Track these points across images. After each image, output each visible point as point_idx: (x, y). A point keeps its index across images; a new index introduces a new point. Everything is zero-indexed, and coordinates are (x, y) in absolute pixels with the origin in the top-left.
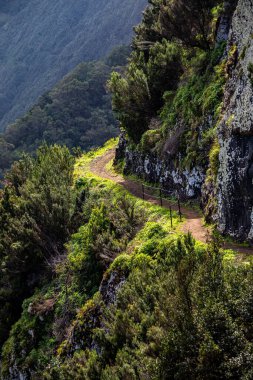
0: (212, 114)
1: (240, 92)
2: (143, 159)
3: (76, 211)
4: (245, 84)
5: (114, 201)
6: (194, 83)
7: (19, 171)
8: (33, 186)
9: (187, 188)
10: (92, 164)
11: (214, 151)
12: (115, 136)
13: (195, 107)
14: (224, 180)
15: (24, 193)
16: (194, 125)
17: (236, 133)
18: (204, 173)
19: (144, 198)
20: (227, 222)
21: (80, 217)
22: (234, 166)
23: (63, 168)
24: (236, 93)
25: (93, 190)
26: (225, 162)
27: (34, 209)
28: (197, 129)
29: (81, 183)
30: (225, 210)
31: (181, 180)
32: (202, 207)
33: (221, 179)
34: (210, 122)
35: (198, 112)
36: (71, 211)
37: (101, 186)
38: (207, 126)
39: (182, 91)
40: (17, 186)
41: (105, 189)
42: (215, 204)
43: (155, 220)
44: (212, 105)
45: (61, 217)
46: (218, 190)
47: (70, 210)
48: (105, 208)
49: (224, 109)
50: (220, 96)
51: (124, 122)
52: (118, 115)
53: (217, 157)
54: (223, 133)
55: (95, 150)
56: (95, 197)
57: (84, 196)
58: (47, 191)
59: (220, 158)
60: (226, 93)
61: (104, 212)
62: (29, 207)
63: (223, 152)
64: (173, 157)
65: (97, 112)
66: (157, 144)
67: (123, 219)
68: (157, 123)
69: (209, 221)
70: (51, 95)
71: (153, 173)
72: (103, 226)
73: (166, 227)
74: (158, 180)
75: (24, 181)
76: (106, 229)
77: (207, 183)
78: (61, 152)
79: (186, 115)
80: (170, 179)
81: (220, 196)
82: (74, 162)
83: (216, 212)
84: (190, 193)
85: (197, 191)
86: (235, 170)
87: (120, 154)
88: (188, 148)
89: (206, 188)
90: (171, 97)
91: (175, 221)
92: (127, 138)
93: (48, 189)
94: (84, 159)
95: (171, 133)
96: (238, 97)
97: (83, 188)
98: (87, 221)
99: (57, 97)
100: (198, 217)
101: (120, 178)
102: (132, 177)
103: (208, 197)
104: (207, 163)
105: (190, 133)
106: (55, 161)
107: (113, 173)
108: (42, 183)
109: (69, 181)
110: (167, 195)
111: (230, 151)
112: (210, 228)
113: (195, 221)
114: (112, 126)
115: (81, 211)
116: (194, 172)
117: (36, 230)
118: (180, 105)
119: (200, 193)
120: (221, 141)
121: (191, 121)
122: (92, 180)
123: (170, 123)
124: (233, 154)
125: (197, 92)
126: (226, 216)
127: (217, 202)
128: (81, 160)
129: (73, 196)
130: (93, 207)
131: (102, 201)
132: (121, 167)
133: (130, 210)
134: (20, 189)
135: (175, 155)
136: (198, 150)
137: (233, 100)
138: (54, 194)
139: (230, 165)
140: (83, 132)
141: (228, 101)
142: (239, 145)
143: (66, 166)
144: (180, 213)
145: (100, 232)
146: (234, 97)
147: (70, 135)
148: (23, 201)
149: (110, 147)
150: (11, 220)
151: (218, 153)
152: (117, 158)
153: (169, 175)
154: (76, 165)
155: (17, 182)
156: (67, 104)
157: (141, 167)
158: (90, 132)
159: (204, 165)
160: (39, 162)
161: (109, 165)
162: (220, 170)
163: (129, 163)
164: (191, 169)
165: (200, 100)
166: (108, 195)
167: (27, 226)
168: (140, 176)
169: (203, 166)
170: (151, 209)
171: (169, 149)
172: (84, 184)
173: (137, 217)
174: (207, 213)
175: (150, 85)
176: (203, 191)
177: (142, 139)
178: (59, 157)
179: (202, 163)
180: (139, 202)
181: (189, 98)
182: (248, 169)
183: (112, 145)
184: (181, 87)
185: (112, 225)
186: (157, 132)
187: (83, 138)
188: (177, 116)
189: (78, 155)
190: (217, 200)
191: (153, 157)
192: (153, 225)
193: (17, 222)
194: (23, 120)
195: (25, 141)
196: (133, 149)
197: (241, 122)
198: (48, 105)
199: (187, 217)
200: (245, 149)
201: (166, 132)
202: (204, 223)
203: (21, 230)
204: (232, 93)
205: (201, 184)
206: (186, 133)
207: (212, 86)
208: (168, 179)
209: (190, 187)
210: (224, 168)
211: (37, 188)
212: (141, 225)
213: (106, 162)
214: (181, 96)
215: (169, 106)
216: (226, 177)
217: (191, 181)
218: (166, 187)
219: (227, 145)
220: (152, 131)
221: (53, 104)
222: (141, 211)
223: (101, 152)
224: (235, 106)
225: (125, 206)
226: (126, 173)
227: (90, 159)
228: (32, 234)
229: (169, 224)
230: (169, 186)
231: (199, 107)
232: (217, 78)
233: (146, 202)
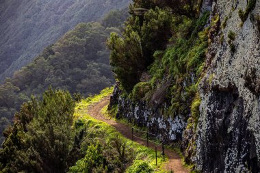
0: (195, 72)
1: (221, 55)
2: (134, 106)
3: (74, 147)
4: (225, 49)
5: (107, 141)
6: (180, 46)
7: (27, 110)
8: (39, 124)
9: (170, 132)
10: (89, 108)
11: (195, 103)
12: (110, 86)
13: (180, 65)
14: (203, 128)
15: (31, 130)
16: (178, 81)
17: (216, 89)
18: (185, 121)
19: (133, 139)
20: (204, 164)
21: (78, 153)
22: (212, 117)
23: (66, 110)
24: (217, 55)
25: (90, 130)
26: (205, 113)
27: (39, 144)
28: (181, 84)
29: (80, 124)
30: (202, 153)
31: (165, 126)
32: (182, 150)
33: (201, 127)
34: (193, 79)
35: (183, 69)
36: (70, 147)
37: (97, 127)
38: (190, 82)
39: (170, 52)
40: (24, 124)
41: (100, 129)
42: (194, 148)
43: (142, 158)
44: (195, 65)
45: (61, 152)
46: (197, 136)
47: (70, 146)
48: (99, 145)
49: (205, 68)
50: (202, 57)
51: (119, 74)
52: (115, 69)
53: (197, 108)
54: (205, 89)
55: (93, 97)
56: (92, 136)
57: (82, 134)
58: (51, 129)
59: (201, 109)
60: (208, 56)
61: (99, 149)
62: (35, 142)
63: (203, 104)
64: (160, 106)
65: (92, 65)
66: (147, 95)
67: (115, 156)
68: (147, 77)
69: (188, 162)
70: (54, 48)
71: (141, 118)
72: (97, 160)
73: (151, 165)
74: (145, 125)
75: (31, 119)
76: (99, 163)
77: (187, 130)
78: (64, 96)
79: (172, 71)
80: (156, 124)
81: (199, 141)
82: (74, 106)
83: (194, 155)
84: (173, 137)
85: (179, 136)
86: (213, 120)
87: (114, 100)
88: (173, 99)
89: (186, 134)
90: (160, 56)
91: (159, 160)
92: (121, 88)
93: (52, 127)
94: (83, 104)
95: (158, 86)
96: (219, 59)
97: (81, 128)
98: (83, 156)
99: (59, 50)
100: (179, 158)
101: (113, 121)
102: (123, 121)
103: (188, 141)
104: (189, 112)
105: (175, 87)
106: (60, 104)
107: (107, 116)
108: (46, 121)
109: (70, 121)
110: (152, 137)
111: (209, 104)
112: (190, 167)
113: (176, 162)
114: (104, 78)
115: (79, 148)
116: (177, 120)
117: (39, 161)
118: (168, 62)
119: (181, 138)
120: (202, 95)
121: (177, 76)
122: (90, 122)
123: (158, 78)
124: (212, 106)
125: (183, 53)
126: (204, 158)
127: (196, 147)
128: (80, 104)
129: (73, 135)
130: (89, 144)
131: (97, 140)
132: (114, 111)
133: (122, 149)
134: (27, 126)
135: (161, 105)
136: (181, 102)
137: (214, 61)
138: (56, 132)
139: (209, 115)
140: (79, 81)
141: (210, 62)
142: (218, 99)
143: (68, 109)
144: (163, 154)
145: (94, 166)
146: (215, 59)
147: (68, 83)
148: (29, 136)
149: (105, 94)
150: (18, 152)
151: (199, 105)
152: (111, 104)
153: (155, 121)
154: (76, 108)
155: (25, 120)
156: (66, 57)
157: (131, 113)
158: (84, 81)
159: (186, 114)
160: (45, 104)
161: (104, 110)
162: (200, 119)
163: (121, 109)
164: (175, 117)
165: (184, 60)
166: (102, 134)
167: (32, 158)
168: (130, 120)
170: (139, 148)
171: (157, 99)
172: (82, 125)
173: (127, 155)
174: (187, 155)
175: (143, 44)
176: (185, 137)
177: (134, 90)
178: (63, 100)
179: (184, 112)
180: (129, 142)
181: (176, 58)
182: (224, 120)
183: (108, 93)
184: (168, 46)
185: (105, 160)
186: (147, 85)
187: (79, 85)
188: (164, 72)
189: (78, 100)
190: (196, 145)
191: (142, 105)
192: (141, 162)
193: (23, 154)
194: (28, 67)
195: (29, 85)
196: (126, 97)
197: (220, 80)
198: (51, 56)
199: (170, 158)
200: (222, 102)
201: (155, 85)
202: (184, 163)
203: (26, 161)
204: (213, 55)
205: (182, 130)
206: (172, 86)
207: (197, 48)
208: (154, 124)
209: (173, 132)
210: (203, 118)
211: (42, 125)
212: (130, 162)
213: (102, 107)
214: (169, 56)
215: (158, 64)
216: (205, 126)
217: (174, 127)
218: (153, 131)
219: (207, 99)
220: (142, 83)
221: (55, 56)
222: (131, 150)
223: (97, 99)
224: (215, 67)
225: (117, 144)
226: (118, 117)
227: (88, 104)
228: (35, 164)
229: (154, 163)
230: (154, 130)
231: (184, 65)
232: (200, 43)
233: (134, 143)
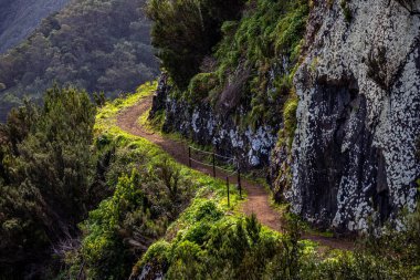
0: (289, 55)
1: (329, 27)
2: (191, 112)
3: (96, 179)
4: (336, 17)
5: (149, 168)
6: (264, 12)
7: (17, 121)
8: (38, 143)
9: (250, 153)
10: (120, 117)
11: (289, 106)
12: (151, 79)
13: (264, 44)
14: (303, 145)
15: (25, 153)
16: (262, 69)
17: (322, 82)
18: (274, 134)
19: (190, 165)
20: (304, 203)
21: (102, 188)
22: (317, 127)
23: (80, 119)
24: (324, 27)
25: (121, 152)
26: (305, 121)
27: (39, 175)
28: (267, 75)
29: (105, 142)
30: (302, 185)
31: (241, 143)
32: (270, 180)
33: (299, 144)
34: (285, 66)
35: (269, 51)
36: (90, 180)
37: (132, 147)
38: (280, 71)
39: (248, 23)
40: (14, 143)
41: (137, 150)
42: (288, 177)
43: (205, 195)
44: (289, 43)
45: (75, 188)
46: (293, 158)
47: (89, 178)
48: (136, 176)
49: (305, 48)
50: (300, 30)
51: (166, 61)
52: (160, 51)
53: (293, 113)
54: (304, 82)
55: (124, 97)
56: (124, 161)
57: (109, 158)
58: (58, 150)
59: (298, 115)
60: (310, 27)
61: (136, 182)
62: (32, 172)
63: (302, 106)
64: (232, 111)
65: (123, 45)
66: (211, 93)
67: (162, 193)
68: (212, 64)
69: (279, 199)
70: (58, 18)
71: (203, 131)
72: (133, 200)
73: (220, 205)
74: (210, 142)
75: (25, 135)
76: (137, 205)
77: (277, 149)
78: (78, 97)
79: (252, 54)
80: (227, 140)
81: (296, 166)
82: (95, 113)
83: (289, 188)
84: (254, 161)
85: (264, 159)
86: (319, 132)
87: (158, 103)
88: (254, 100)
89: (276, 155)
90: (232, 30)
91: (233, 198)
92: (170, 83)
93: (60, 148)
94: (109, 109)
95: (230, 79)
96: (326, 33)
97: (107, 148)
98: (111, 194)
99: (67, 21)
100: (265, 194)
101: (159, 136)
102: (175, 137)
103: (278, 167)
104: (281, 120)
105: (256, 79)
106: (71, 110)
107: (147, 129)
108: (50, 138)
109: (88, 137)
110: (221, 162)
111: (312, 106)
112: (282, 208)
113: (260, 200)
114: (142, 66)
115: (103, 179)
116: (260, 132)
117: (39, 203)
118: (244, 40)
119: (267, 162)
120: (300, 92)
121: (258, 63)
122: (120, 138)
123: (229, 65)
124: (317, 110)
125: (268, 23)
126: (304, 194)
127: (292, 175)
128: (104, 109)
129: (94, 159)
130: (120, 175)
131: (133, 167)
132: (159, 121)
133: (173, 181)
134: (19, 146)
135: (234, 109)
136: (267, 103)
137: (319, 36)
138: (67, 155)
139: (312, 125)
140: (102, 71)
141: (312, 38)
142: (325, 98)
143: (84, 117)
144: (240, 188)
145: (129, 209)
146: (320, 33)
147: (84, 75)
148: (23, 163)
149: (145, 93)
150: (6, 188)
151: (295, 108)
152: (154, 109)
153: (226, 136)
154: (98, 117)
155: (16, 136)
156: (81, 32)
157: (187, 124)
158: (111, 71)
159: (275, 124)
160: (47, 110)
161: (143, 119)
162: (297, 131)
163: (171, 117)
164: (257, 128)
165: (271, 35)
166: (141, 158)
167: (28, 197)
168: (185, 135)
169: (273, 125)
170: (201, 180)
171: (228, 99)
172: (108, 143)
173: (180, 190)
174: (276, 189)
175: (205, 11)
176: (274, 160)
177: (191, 86)
178: (75, 104)
179: (272, 119)
180: (184, 170)
181: (258, 32)
182: (336, 132)
183: (148, 91)
184: (245, 13)
185: (146, 200)
186: (211, 76)
187: (102, 79)
188: (239, 55)
189: (101, 102)
190: (291, 172)
191: (204, 111)
192: (204, 202)
193: (13, 191)
194: (19, 50)
195: (20, 79)
196: (178, 97)
197: (328, 67)
198: (54, 32)
199: (249, 194)
200: (333, 103)
201: (224, 77)
202: (272, 202)
203: (19, 203)
204: (318, 27)
205: (269, 149)
206: (251, 79)
207: (291, 16)
208: (224, 141)
209: (254, 152)
210: (303, 129)
211: (43, 145)
212: (187, 201)
213: (139, 114)
214: (246, 28)
215: (229, 42)
216: (306, 141)
217: (255, 145)
218: (222, 152)
219: (308, 98)
220: (204, 75)
221: (61, 32)
222: (187, 183)
223: (132, 100)
224: (321, 46)
225: (166, 174)
226: (166, 130)
227: (116, 110)
228: (34, 208)
229: (224, 202)
230: (224, 150)
231: (270, 44)
232: (297, 7)
233: (193, 171)
